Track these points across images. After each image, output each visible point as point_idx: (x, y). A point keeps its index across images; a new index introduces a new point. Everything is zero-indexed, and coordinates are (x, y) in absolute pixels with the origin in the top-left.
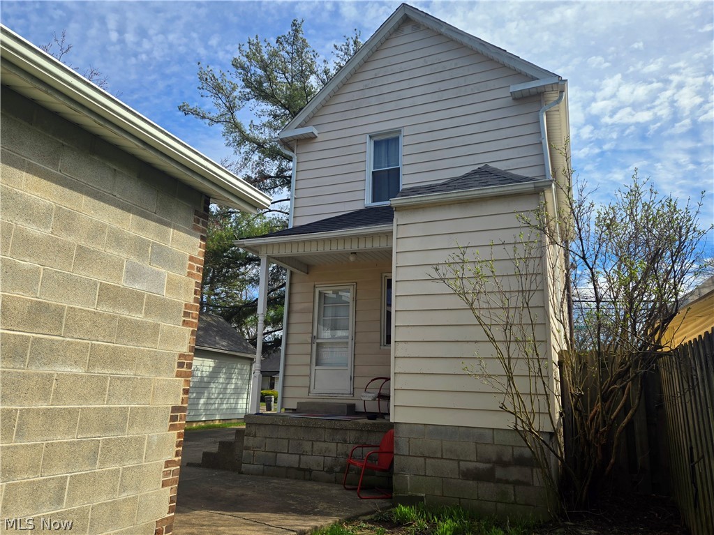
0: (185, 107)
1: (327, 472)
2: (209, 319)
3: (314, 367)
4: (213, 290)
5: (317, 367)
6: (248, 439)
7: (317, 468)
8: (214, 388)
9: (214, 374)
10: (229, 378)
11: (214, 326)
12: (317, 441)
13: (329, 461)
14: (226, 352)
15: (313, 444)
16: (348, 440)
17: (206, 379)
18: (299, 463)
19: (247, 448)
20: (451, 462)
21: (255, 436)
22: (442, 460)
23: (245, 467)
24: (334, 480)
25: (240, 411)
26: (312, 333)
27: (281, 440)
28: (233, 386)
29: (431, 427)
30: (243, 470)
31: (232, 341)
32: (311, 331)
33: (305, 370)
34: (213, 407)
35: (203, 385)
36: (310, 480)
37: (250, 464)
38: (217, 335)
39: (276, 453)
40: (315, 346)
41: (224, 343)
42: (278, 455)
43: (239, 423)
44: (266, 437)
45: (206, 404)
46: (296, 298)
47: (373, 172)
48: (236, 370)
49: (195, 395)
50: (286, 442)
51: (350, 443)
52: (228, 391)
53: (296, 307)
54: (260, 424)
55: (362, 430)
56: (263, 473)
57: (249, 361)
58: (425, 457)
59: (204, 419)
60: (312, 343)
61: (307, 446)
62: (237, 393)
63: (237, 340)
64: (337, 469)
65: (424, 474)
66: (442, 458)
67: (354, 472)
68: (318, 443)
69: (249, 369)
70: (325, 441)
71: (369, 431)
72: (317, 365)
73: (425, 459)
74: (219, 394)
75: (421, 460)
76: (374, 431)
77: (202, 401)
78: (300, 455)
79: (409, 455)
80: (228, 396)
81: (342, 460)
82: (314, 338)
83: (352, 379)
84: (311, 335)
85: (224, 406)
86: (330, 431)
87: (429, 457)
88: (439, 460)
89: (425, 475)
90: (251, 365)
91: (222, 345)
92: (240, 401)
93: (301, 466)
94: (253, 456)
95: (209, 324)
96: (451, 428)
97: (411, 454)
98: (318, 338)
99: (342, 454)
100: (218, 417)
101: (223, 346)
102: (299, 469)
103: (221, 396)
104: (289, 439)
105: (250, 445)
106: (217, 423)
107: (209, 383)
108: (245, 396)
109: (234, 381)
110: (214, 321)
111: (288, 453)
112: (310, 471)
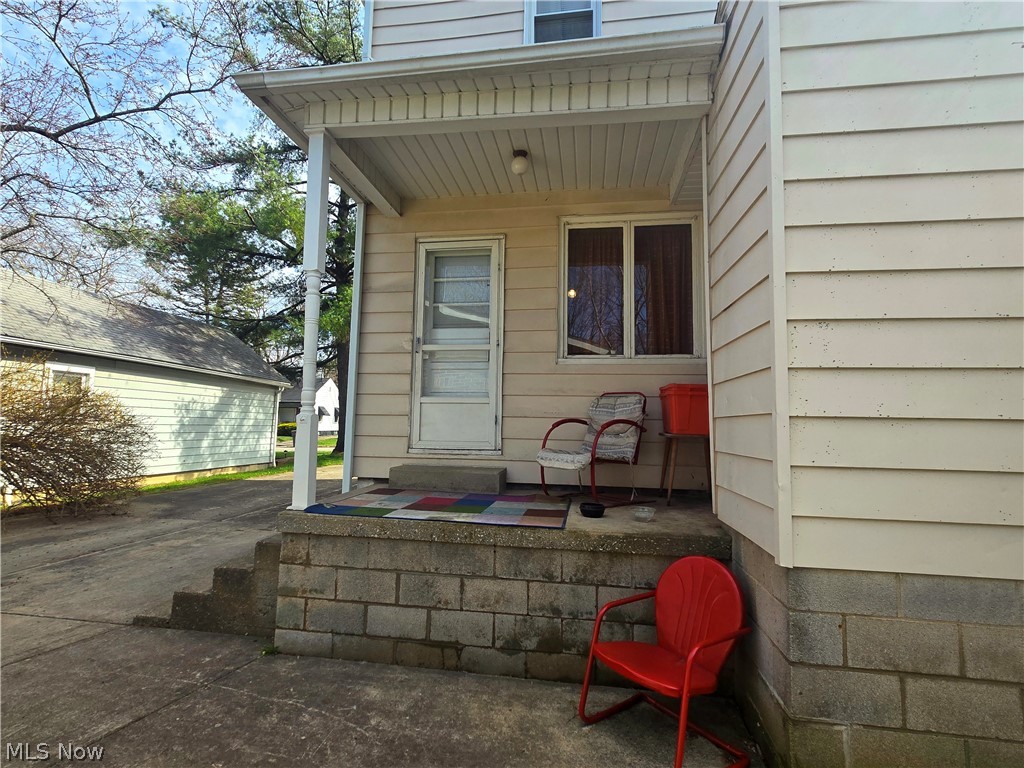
0: (162, 14)
1: (502, 649)
2: (212, 333)
3: (418, 398)
4: (222, 307)
5: (424, 399)
6: (289, 571)
7: (475, 641)
8: (224, 425)
9: (222, 407)
10: (246, 411)
11: (221, 343)
12: (474, 576)
13: (507, 624)
14: (239, 377)
15: (462, 585)
16: (557, 574)
17: (209, 414)
18: (428, 631)
19: (289, 592)
20: (996, 689)
21: (307, 563)
22: (962, 685)
23: (282, 637)
24: (521, 667)
25: (264, 453)
26: (413, 332)
27: (376, 573)
28: (251, 422)
29: (919, 584)
30: (278, 643)
31: (247, 363)
32: (409, 329)
33: (401, 404)
34: (223, 450)
35: (206, 421)
36: (458, 669)
37: (296, 628)
38: (224, 355)
39: (367, 604)
40: (419, 357)
41: (236, 365)
42: (370, 608)
43: (261, 471)
44: (337, 568)
45: (211, 447)
46: (377, 263)
47: (536, 18)
48: (255, 402)
49: (193, 435)
50: (389, 579)
51: (563, 582)
52: (245, 429)
53: (376, 282)
54: (319, 536)
55: (594, 553)
56: (332, 654)
57: (272, 390)
58: (903, 675)
59: (209, 467)
60: (414, 352)
61: (448, 588)
62: (258, 429)
63: (256, 363)
64: (531, 643)
65: (898, 723)
66: (962, 677)
67: (574, 651)
68: (477, 582)
69: (273, 400)
70: (495, 577)
71: (613, 555)
72: (423, 394)
73: (902, 682)
74: (231, 432)
75: (890, 683)
76: (627, 555)
77: (205, 443)
78: (429, 609)
79: (845, 667)
80: (244, 436)
81: (541, 622)
82: (416, 343)
83: (500, 421)
84: (410, 336)
85: (240, 449)
86: (509, 552)
87: (917, 674)
88: (952, 685)
89: (904, 729)
90: (276, 395)
91: (233, 368)
92: (262, 441)
93: (434, 636)
94: (305, 611)
95: (212, 339)
96: (989, 585)
97: (850, 664)
98: (425, 343)
99: (542, 608)
100: (231, 463)
101: (236, 369)
102: (427, 642)
103: (234, 435)
104: (398, 572)
105: (295, 584)
106: (231, 471)
107: (215, 418)
108: (269, 435)
109: (252, 415)
110: (220, 335)
111: (396, 604)
112: (457, 647)
